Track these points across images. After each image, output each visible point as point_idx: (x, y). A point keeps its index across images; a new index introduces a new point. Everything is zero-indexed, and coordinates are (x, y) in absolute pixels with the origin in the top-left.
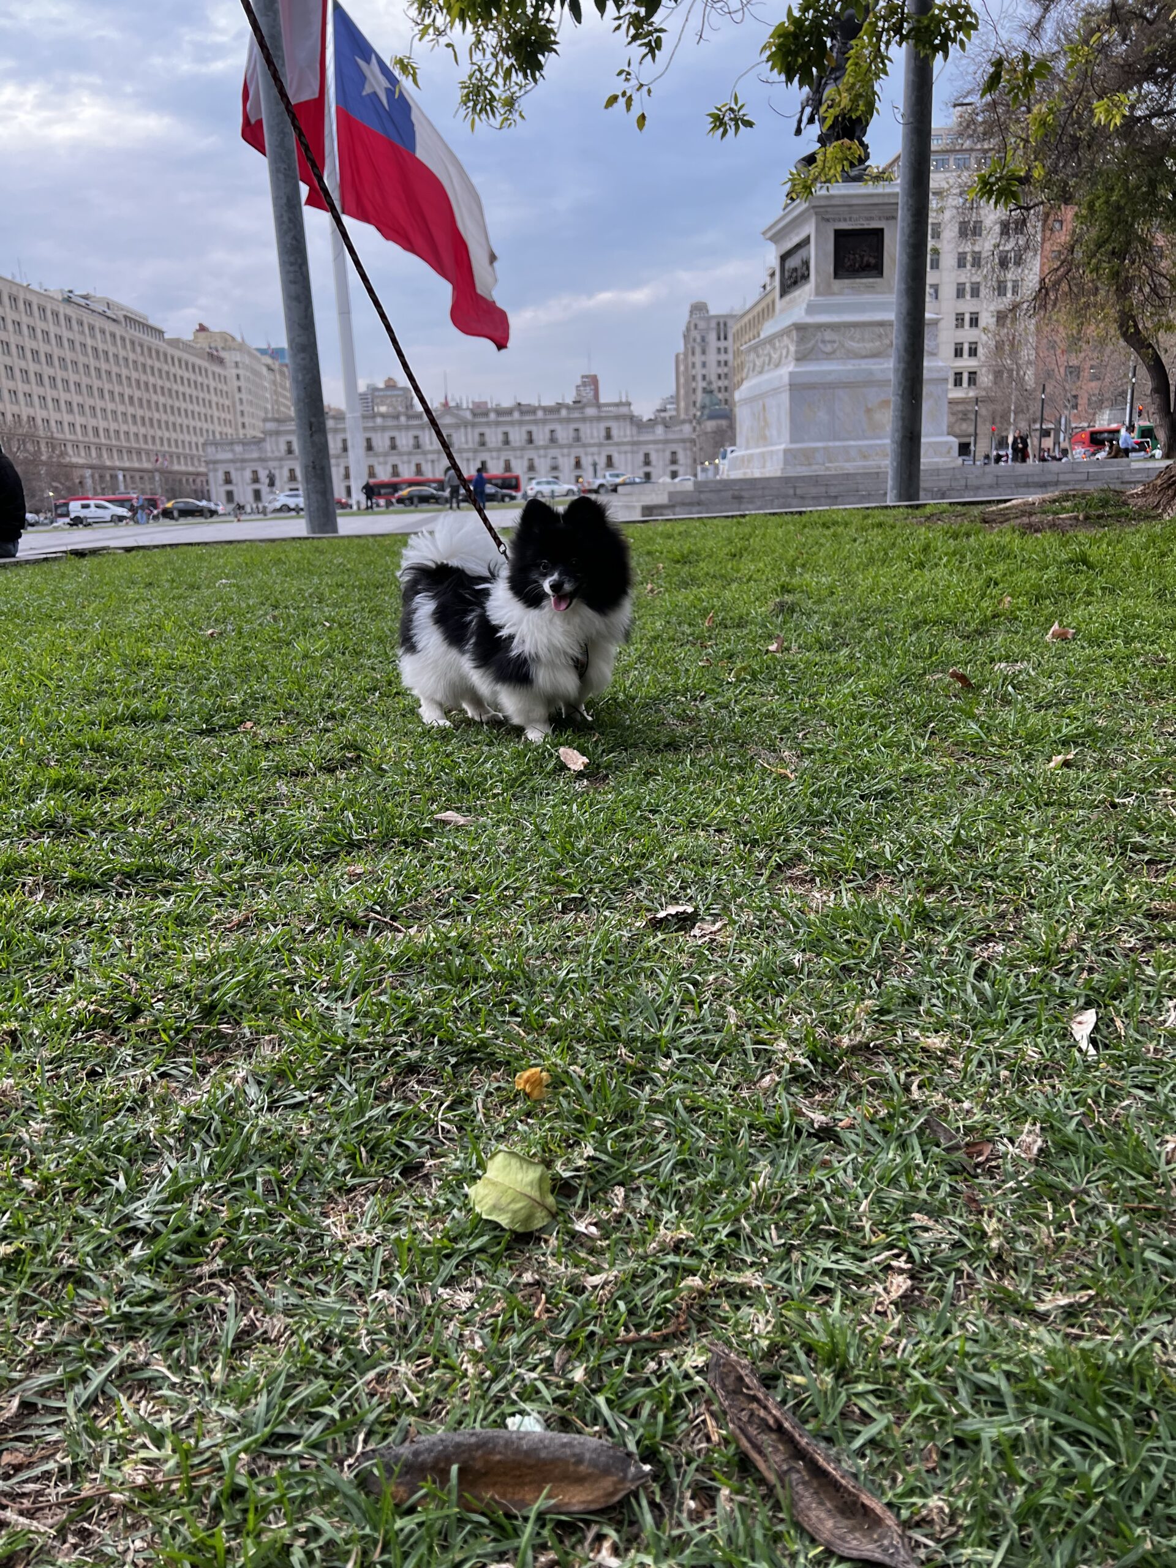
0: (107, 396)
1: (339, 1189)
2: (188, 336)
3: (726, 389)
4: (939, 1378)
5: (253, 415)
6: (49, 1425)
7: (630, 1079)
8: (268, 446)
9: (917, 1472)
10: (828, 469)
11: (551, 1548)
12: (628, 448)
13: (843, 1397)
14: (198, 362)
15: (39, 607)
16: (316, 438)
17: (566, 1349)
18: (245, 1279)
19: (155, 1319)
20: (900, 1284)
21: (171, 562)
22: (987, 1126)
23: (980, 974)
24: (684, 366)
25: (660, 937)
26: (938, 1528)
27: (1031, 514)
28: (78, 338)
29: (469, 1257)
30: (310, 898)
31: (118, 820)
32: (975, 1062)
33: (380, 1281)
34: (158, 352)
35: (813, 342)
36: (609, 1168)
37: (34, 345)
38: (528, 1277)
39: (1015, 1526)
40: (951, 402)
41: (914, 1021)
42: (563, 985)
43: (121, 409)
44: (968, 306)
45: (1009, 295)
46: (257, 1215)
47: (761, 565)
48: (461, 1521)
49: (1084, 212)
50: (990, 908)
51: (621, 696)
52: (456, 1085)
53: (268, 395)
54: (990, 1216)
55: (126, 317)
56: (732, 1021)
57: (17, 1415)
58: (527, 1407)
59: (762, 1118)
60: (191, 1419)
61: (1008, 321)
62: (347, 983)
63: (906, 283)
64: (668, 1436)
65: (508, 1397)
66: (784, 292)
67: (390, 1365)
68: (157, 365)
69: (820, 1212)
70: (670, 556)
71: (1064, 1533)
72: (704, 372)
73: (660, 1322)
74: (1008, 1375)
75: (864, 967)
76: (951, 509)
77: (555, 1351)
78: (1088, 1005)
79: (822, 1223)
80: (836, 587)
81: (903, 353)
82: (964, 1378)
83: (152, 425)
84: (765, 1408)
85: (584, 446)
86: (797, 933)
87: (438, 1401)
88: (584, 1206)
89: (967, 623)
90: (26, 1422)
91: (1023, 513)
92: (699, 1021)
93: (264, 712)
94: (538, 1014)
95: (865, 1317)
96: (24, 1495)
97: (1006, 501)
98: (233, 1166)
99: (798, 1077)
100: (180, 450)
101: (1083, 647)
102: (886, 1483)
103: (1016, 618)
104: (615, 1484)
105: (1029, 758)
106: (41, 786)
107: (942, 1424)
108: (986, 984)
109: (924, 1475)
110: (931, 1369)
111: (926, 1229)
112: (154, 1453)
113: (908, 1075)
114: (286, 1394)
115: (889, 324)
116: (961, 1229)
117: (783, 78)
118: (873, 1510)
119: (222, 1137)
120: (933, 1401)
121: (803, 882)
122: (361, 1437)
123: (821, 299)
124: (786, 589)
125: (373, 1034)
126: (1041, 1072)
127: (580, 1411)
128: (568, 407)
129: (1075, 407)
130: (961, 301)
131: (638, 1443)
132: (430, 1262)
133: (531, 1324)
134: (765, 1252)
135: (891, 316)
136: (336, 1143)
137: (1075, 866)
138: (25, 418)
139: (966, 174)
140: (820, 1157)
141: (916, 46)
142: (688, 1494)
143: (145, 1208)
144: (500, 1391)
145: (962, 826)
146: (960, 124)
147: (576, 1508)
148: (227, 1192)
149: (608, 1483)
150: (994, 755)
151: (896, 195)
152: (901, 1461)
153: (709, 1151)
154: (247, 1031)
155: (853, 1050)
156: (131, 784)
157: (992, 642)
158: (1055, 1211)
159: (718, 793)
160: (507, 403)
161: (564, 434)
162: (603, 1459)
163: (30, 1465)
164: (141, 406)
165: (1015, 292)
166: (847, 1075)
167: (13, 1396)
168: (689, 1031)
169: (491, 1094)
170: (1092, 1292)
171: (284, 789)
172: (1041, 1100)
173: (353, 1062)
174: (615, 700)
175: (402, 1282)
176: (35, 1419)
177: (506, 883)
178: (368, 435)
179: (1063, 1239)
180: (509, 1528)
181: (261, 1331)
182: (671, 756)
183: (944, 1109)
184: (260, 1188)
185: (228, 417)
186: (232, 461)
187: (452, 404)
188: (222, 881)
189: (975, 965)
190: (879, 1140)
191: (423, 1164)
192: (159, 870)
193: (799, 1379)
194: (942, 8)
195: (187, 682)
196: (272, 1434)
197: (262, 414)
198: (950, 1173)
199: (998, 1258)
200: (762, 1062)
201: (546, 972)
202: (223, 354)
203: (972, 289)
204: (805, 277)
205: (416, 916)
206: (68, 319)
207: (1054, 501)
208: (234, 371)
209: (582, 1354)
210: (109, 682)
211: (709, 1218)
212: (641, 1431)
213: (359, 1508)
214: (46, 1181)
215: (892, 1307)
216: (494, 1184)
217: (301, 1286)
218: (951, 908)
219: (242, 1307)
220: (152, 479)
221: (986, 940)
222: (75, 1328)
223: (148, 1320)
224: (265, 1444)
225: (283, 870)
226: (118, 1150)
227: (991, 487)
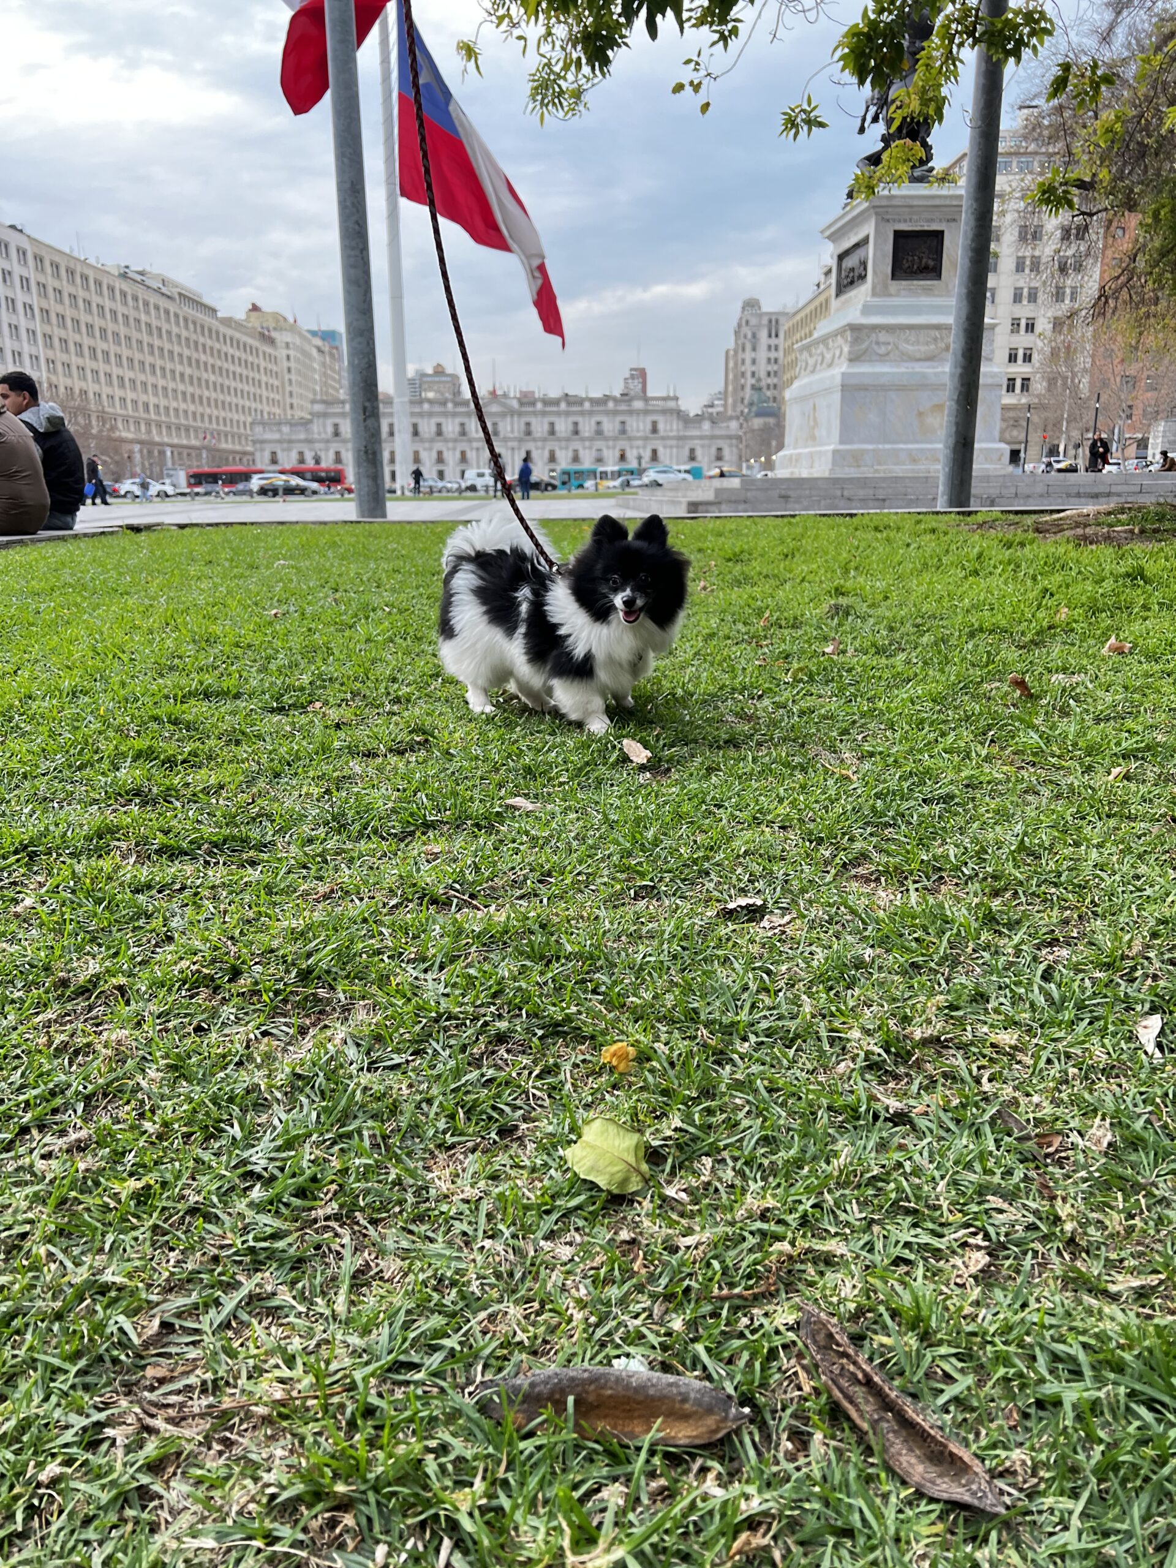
0: (158, 372)
1: (439, 1146)
2: (240, 315)
3: (775, 386)
4: (1018, 1346)
5: (301, 396)
6: (187, 1344)
7: (711, 1059)
8: (315, 427)
9: (1001, 1427)
10: (876, 471)
11: (661, 1475)
12: (674, 442)
13: (928, 1357)
14: (250, 341)
15: (105, 581)
16: (369, 422)
17: (663, 1302)
18: (357, 1223)
19: (278, 1254)
20: (979, 1260)
21: (229, 542)
22: (1057, 1119)
23: (1047, 976)
24: (734, 363)
25: (731, 928)
26: (1020, 1479)
27: (1086, 526)
28: (132, 314)
29: (568, 1213)
30: (391, 873)
31: (202, 791)
32: (1044, 1059)
33: (485, 1232)
34: (210, 330)
35: (867, 343)
36: (695, 1139)
37: (89, 319)
38: (625, 1235)
39: (1094, 1480)
40: (1005, 408)
41: (982, 1018)
42: (641, 968)
43: (171, 385)
44: (1024, 311)
45: (1067, 301)
46: (366, 1166)
47: (815, 566)
48: (578, 1448)
49: (1149, 221)
50: (1055, 912)
51: (680, 692)
52: (544, 1055)
53: (317, 377)
54: (1064, 1200)
55: (180, 294)
56: (807, 1010)
57: (158, 1334)
58: (631, 1350)
59: (839, 1102)
60: (318, 1345)
61: (1065, 328)
62: (434, 956)
63: (968, 288)
64: (763, 1385)
65: (612, 1341)
66: (840, 292)
67: (501, 1306)
68: (209, 343)
69: (899, 1189)
70: (722, 553)
71: (1141, 1488)
72: (753, 368)
73: (751, 1282)
74: (1085, 1346)
75: (932, 965)
76: (1004, 517)
77: (654, 1303)
78: (1153, 1010)
79: (901, 1200)
80: (891, 591)
81: (960, 358)
82: (1042, 1347)
83: (201, 403)
84: (855, 1363)
85: (630, 439)
86: (865, 929)
87: (545, 1342)
88: (673, 1173)
89: (1023, 634)
90: (165, 1340)
91: (1077, 525)
92: (774, 1008)
93: (332, 693)
94: (619, 994)
95: (944, 1288)
96: (168, 1406)
97: (1059, 511)
98: (338, 1121)
99: (873, 1066)
100: (228, 429)
101: (1140, 662)
102: (971, 1437)
103: (1072, 630)
104: (718, 1422)
105: (1089, 769)
106: (124, 755)
107: (1023, 1386)
108: (1052, 985)
109: (1007, 1430)
110: (1011, 1337)
111: (1001, 1211)
112: (286, 1373)
113: (979, 1068)
114: (406, 1326)
115: (947, 328)
116: (1036, 1212)
117: (855, 80)
118: (961, 1458)
119: (328, 1094)
120: (1014, 1366)
121: (868, 881)
122: (480, 1368)
123: (878, 301)
124: (839, 592)
125: (462, 1004)
126: (1108, 1072)
127: (680, 1357)
128: (615, 399)
129: (1130, 417)
130: (1018, 306)
131: (736, 1388)
132: (531, 1218)
133: (629, 1278)
134: (848, 1224)
135: (950, 320)
136: (436, 1103)
137: (1137, 877)
138: (77, 391)
139: (1029, 177)
140: (897, 1140)
141: (988, 50)
142: (785, 1436)
143: (260, 1155)
144: (606, 1335)
145: (1025, 834)
146: (1026, 127)
147: (681, 1442)
148: (334, 1143)
149: (711, 1421)
150: (1053, 765)
151: (960, 197)
152: (985, 1417)
153: (789, 1129)
154: (341, 996)
155: (925, 1042)
156: (210, 758)
157: (1048, 653)
158: (1125, 1201)
159: (781, 790)
160: (554, 393)
161: (610, 426)
162: (706, 1399)
163: (172, 1379)
164: (192, 383)
165: (1073, 298)
166: (918, 1064)
167: (153, 1316)
168: (765, 1017)
169: (578, 1066)
170: (1162, 1277)
171: (358, 769)
172: (1109, 1098)
173: (446, 1029)
174: (674, 695)
175: (507, 1234)
176: (173, 1338)
177: (580, 869)
178: (415, 420)
179: (1133, 1227)
180: (623, 1457)
181: (375, 1270)
182: (732, 752)
183: (1015, 1102)
184: (367, 1143)
185: (277, 397)
186: (279, 441)
187: (499, 392)
188: (306, 854)
189: (1042, 967)
190: (952, 1126)
191: (516, 1127)
192: (245, 840)
193: (885, 1340)
194: (1017, 13)
195: (255, 661)
196: (396, 1362)
197: (311, 396)
198: (1022, 1162)
199: (1071, 1241)
200: (837, 1049)
201: (623, 954)
202: (274, 334)
203: (1030, 294)
204: (862, 277)
205: (493, 895)
206: (124, 294)
207: (1109, 513)
208: (284, 352)
209: (679, 1308)
210: (180, 657)
211: (793, 1190)
212: (738, 1377)
213: (482, 1430)
214: (166, 1124)
215: (971, 1280)
216: (593, 1147)
217: (411, 1232)
218: (1015, 913)
219: (356, 1249)
220: (199, 456)
221: (1050, 944)
222: (205, 1259)
223: (272, 1254)
224: (389, 1370)
225: (363, 845)
226: (231, 1100)
227: (1041, 496)
